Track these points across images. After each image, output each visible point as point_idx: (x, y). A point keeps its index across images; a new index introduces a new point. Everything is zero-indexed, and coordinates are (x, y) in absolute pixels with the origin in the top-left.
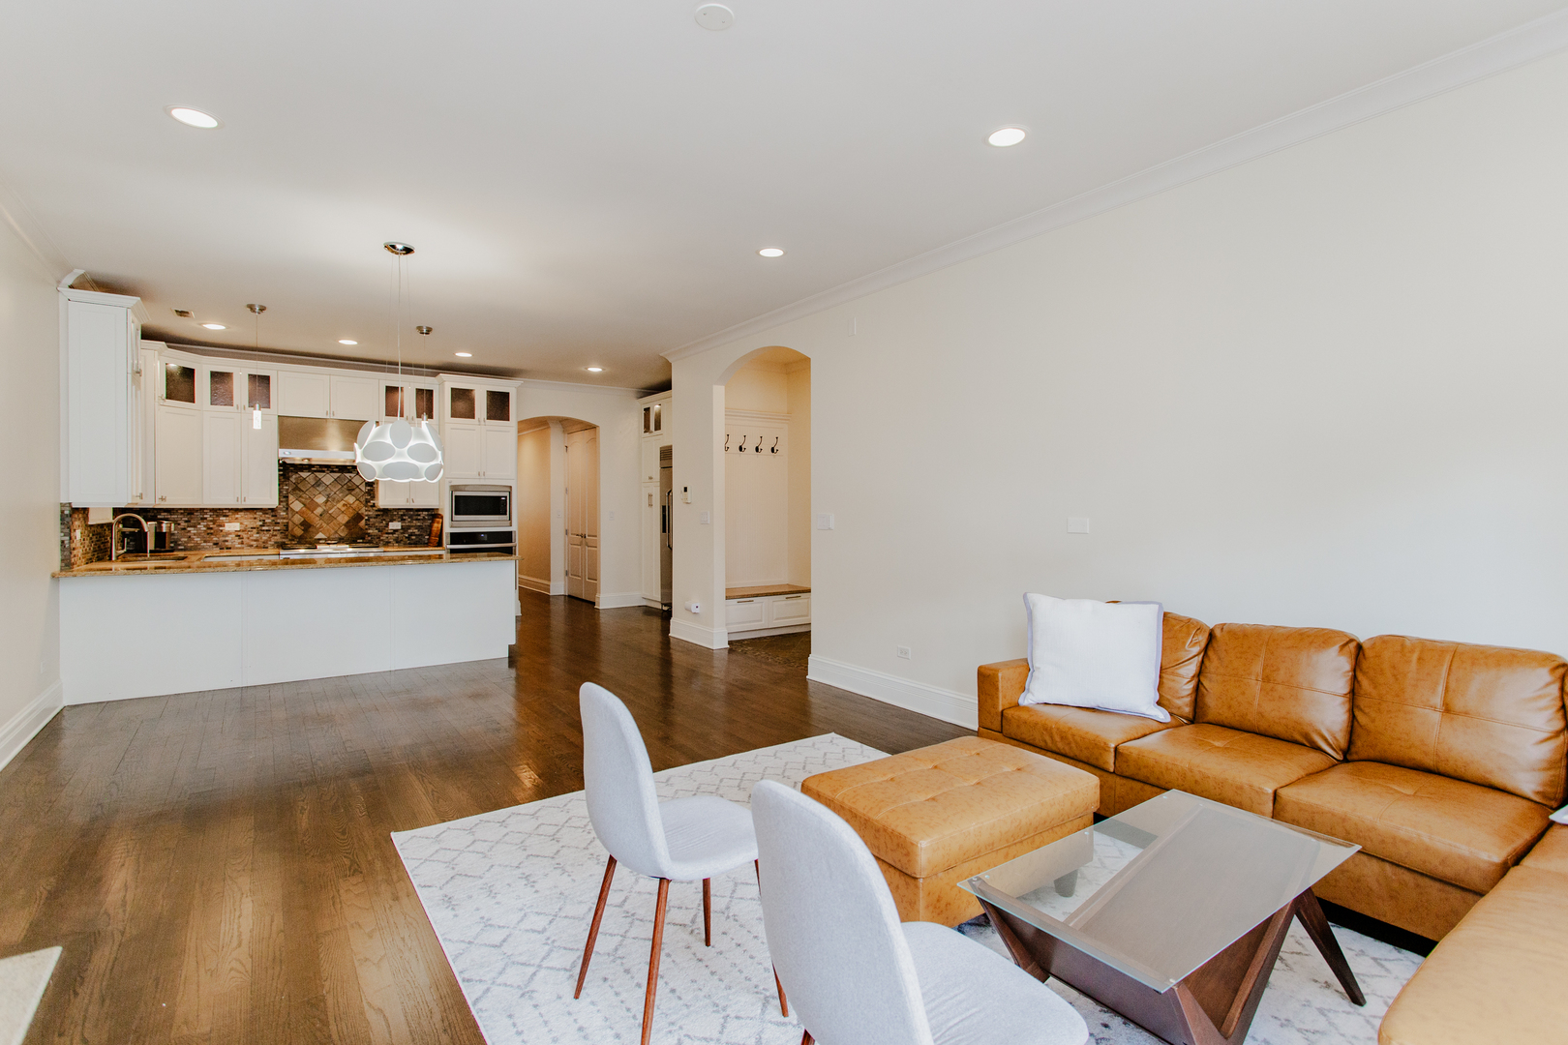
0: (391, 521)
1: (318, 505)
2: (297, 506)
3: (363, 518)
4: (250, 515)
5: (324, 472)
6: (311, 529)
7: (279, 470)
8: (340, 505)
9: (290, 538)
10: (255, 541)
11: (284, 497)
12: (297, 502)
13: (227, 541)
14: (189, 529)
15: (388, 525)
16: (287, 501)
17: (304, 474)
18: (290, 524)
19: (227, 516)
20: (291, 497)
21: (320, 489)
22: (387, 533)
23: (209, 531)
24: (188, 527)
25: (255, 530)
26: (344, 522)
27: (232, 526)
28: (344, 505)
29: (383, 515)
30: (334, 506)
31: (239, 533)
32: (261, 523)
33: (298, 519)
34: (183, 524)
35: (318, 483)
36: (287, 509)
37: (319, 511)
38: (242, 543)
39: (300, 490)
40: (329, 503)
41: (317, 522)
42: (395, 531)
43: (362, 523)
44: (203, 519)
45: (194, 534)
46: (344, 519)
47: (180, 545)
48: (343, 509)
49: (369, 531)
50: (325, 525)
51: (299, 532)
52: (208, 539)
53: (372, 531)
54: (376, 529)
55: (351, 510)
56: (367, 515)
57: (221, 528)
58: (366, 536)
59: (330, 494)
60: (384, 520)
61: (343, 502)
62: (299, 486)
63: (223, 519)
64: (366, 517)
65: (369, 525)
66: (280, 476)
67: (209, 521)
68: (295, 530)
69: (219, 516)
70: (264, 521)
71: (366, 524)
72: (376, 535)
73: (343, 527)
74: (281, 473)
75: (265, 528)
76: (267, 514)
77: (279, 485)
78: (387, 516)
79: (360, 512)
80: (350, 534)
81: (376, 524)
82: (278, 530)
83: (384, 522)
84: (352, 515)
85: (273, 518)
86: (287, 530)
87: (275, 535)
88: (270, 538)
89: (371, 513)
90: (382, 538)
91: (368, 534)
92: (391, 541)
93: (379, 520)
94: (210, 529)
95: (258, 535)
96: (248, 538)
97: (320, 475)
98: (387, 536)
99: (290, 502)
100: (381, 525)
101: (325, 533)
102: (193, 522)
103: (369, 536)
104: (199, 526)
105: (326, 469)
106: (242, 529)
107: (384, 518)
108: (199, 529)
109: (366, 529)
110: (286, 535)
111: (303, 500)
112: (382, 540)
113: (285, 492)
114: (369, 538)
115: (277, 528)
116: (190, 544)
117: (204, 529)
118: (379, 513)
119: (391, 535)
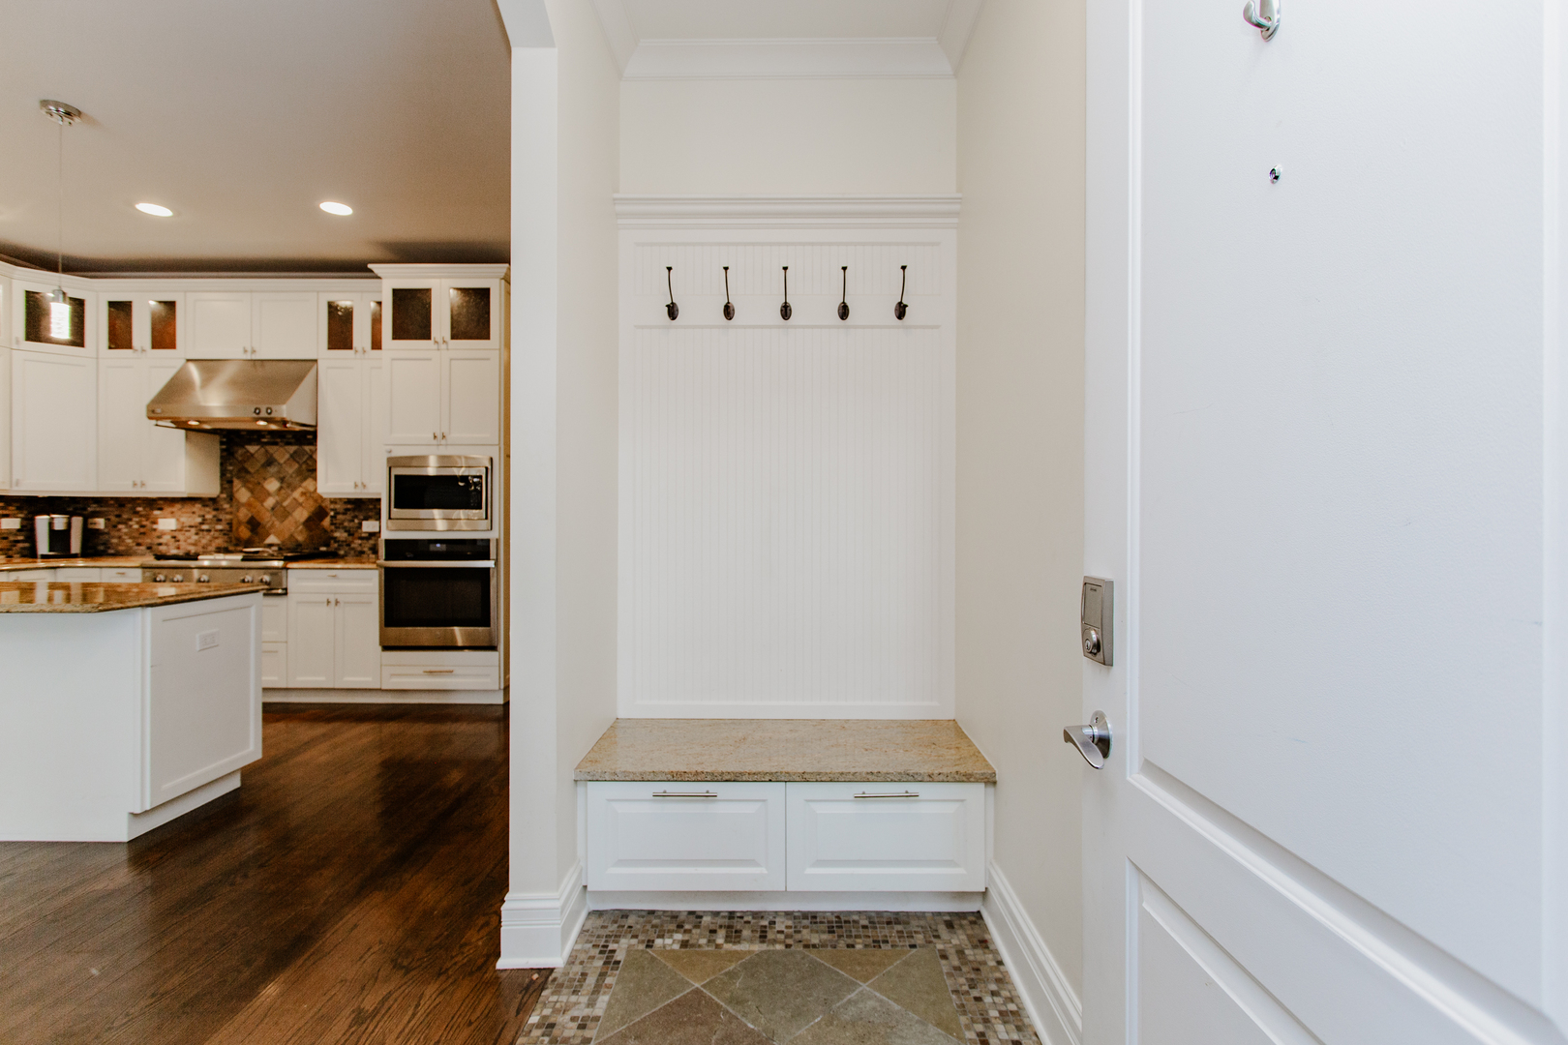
0: (366, 519)
1: (269, 494)
2: (243, 495)
3: (326, 514)
4: (188, 508)
5: (276, 444)
6: (260, 530)
7: (222, 443)
8: (296, 494)
9: (234, 541)
10: (195, 544)
11: (226, 482)
12: (243, 488)
13: (160, 544)
14: (120, 526)
15: (360, 525)
16: (232, 487)
17: (252, 449)
18: (235, 522)
19: (161, 509)
20: (237, 483)
21: (273, 469)
22: (361, 538)
23: (142, 530)
24: (119, 523)
25: (193, 530)
26: (303, 520)
27: (166, 523)
28: (303, 494)
29: (354, 510)
30: (288, 496)
31: (175, 534)
32: (200, 520)
33: (243, 514)
34: (113, 518)
35: (270, 462)
36: (231, 498)
37: (270, 502)
39: (247, 472)
40: (283, 491)
41: (267, 518)
42: (369, 534)
43: (326, 522)
44: (136, 513)
45: (126, 534)
46: (301, 515)
47: (109, 548)
48: (301, 500)
49: (337, 534)
50: (277, 523)
51: (245, 533)
52: (140, 541)
53: (340, 535)
54: (346, 531)
55: (311, 502)
56: (332, 510)
57: (155, 526)
58: (332, 542)
59: (284, 477)
60: (356, 517)
61: (300, 490)
62: (246, 465)
63: (157, 512)
64: (332, 513)
65: (335, 524)
66: (222, 450)
67: (141, 516)
68: (240, 530)
69: (152, 509)
70: (204, 516)
71: (332, 524)
72: (345, 541)
73: (301, 527)
74: (224, 447)
75: (205, 527)
76: (207, 506)
77: (222, 464)
78: (360, 511)
79: (323, 505)
80: (311, 538)
81: (346, 524)
82: (221, 530)
83: (356, 521)
84: (313, 509)
85: (214, 513)
86: (231, 531)
87: (216, 538)
88: (211, 541)
89: (338, 506)
90: (353, 545)
91: (335, 539)
92: (366, 549)
93: (348, 516)
94: (143, 526)
95: (196, 537)
96: (185, 541)
97: (272, 449)
98: (360, 542)
99: (235, 489)
100: (351, 524)
101: (278, 536)
102: (125, 516)
103: (335, 542)
104: (130, 523)
105: (279, 440)
106: (179, 527)
107: (356, 513)
108: (131, 526)
109: (332, 531)
110: (230, 538)
111: (251, 486)
112: (353, 549)
113: (228, 475)
114: (336, 545)
115: (219, 527)
116: (121, 548)
117: (136, 526)
118: (349, 506)
119: (365, 541)
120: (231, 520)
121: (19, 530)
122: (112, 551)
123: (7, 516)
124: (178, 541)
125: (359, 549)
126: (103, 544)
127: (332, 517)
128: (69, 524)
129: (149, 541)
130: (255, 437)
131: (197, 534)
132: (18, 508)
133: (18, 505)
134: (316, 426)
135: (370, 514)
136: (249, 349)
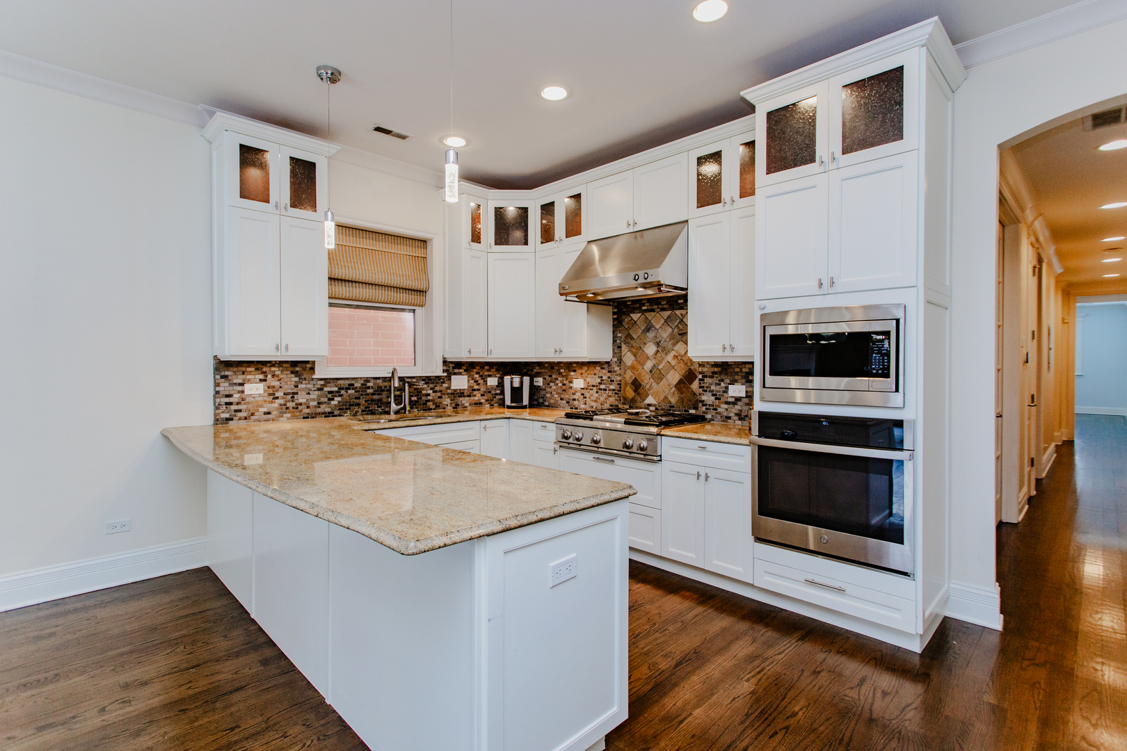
0: (732, 383)
1: (648, 358)
2: (629, 359)
3: (696, 377)
4: (591, 370)
5: (653, 310)
6: (641, 390)
7: (614, 313)
8: (670, 358)
9: (622, 401)
10: (595, 401)
11: (617, 347)
12: (629, 353)
13: (574, 400)
14: (551, 384)
15: (727, 388)
16: (621, 352)
17: (635, 316)
18: (623, 383)
19: (575, 371)
20: (624, 346)
21: (651, 335)
22: (727, 403)
23: (564, 388)
24: (551, 382)
25: (595, 389)
26: (675, 382)
27: (578, 383)
28: (676, 357)
29: (720, 373)
30: (663, 359)
31: (583, 391)
32: (599, 380)
33: (629, 376)
34: (547, 377)
35: (649, 328)
36: (620, 361)
37: (649, 365)
38: (585, 404)
39: (632, 338)
40: (659, 355)
41: (646, 380)
42: (738, 399)
43: (695, 385)
44: (560, 374)
45: (554, 390)
46: (674, 377)
47: (545, 401)
48: (674, 363)
49: (704, 398)
50: (654, 385)
51: (630, 393)
52: (562, 396)
53: (709, 399)
54: (713, 395)
55: (682, 365)
56: (700, 373)
57: (571, 385)
58: (700, 405)
59: (660, 342)
60: (722, 380)
61: (673, 353)
62: (630, 332)
63: (572, 373)
64: (700, 376)
65: (703, 387)
66: (614, 320)
67: (563, 376)
68: (627, 389)
69: (570, 371)
70: (602, 377)
71: (700, 387)
72: (713, 405)
73: (674, 389)
74: (615, 316)
75: (602, 387)
76: (604, 368)
77: (614, 332)
78: (726, 374)
79: (692, 368)
80: (681, 400)
81: (713, 387)
82: (613, 390)
83: (723, 385)
84: (684, 372)
85: (609, 374)
86: (620, 391)
87: (610, 396)
88: (606, 399)
89: (705, 369)
90: (719, 410)
91: (702, 401)
92: (732, 415)
93: (715, 380)
94: (564, 385)
95: (596, 395)
96: (590, 398)
97: (650, 315)
98: (726, 406)
99: (623, 354)
100: (718, 388)
101: (655, 398)
102: (554, 376)
103: (703, 405)
104: (557, 382)
105: (656, 307)
106: (586, 386)
107: (723, 377)
108: (557, 384)
109: (700, 394)
110: (620, 397)
111: (634, 350)
112: (719, 413)
113: (618, 341)
114: (704, 408)
115: (612, 387)
116: (552, 401)
117: (560, 385)
118: (716, 369)
119: (731, 406)
120: (620, 381)
121: (497, 386)
122: (547, 403)
123: (490, 376)
124: (586, 398)
125: (725, 414)
126: (542, 397)
127: (700, 380)
128: (521, 383)
129: (567, 396)
130: (638, 305)
131: (597, 392)
132: (497, 370)
133: (495, 367)
134: (687, 289)
135: (736, 377)
136: (631, 223)
